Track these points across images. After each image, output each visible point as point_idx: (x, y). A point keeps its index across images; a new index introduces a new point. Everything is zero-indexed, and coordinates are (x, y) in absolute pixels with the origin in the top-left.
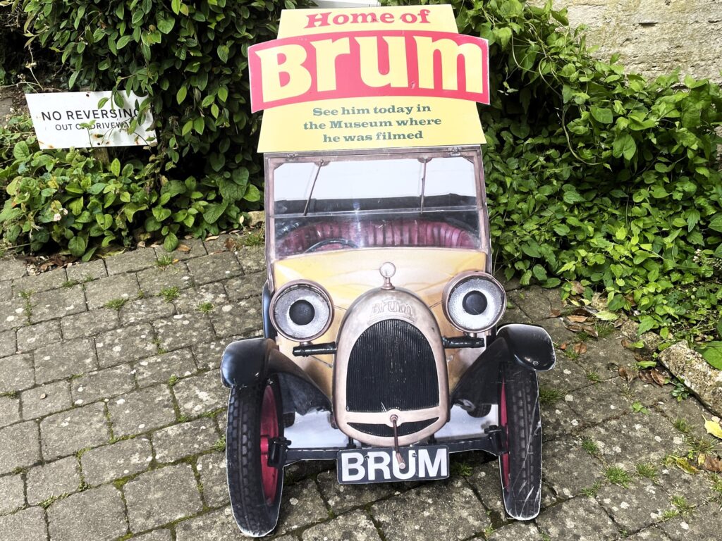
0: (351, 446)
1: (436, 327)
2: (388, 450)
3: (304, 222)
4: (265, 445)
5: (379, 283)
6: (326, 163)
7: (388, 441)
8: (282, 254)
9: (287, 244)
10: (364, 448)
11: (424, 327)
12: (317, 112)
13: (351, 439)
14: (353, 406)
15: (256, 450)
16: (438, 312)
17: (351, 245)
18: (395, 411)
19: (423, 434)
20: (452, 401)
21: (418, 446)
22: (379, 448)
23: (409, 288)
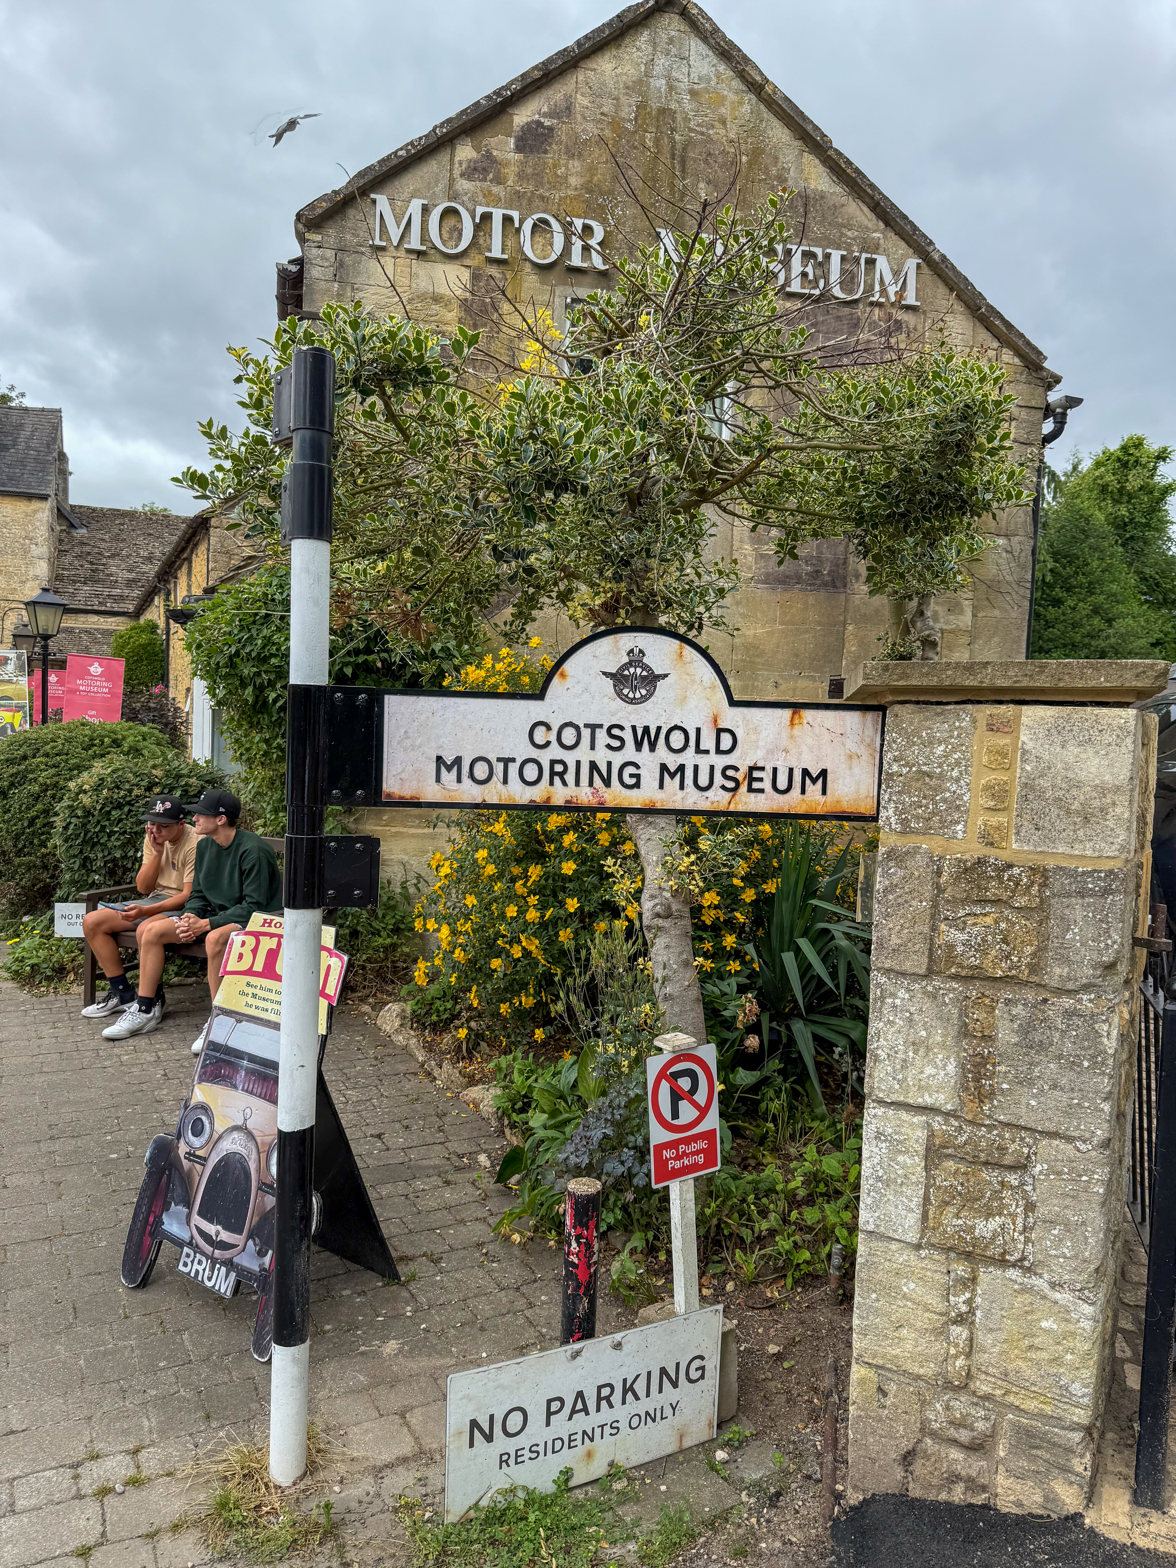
0: (190, 1244)
1: (259, 1170)
2: (207, 1257)
3: (219, 1060)
4: (151, 1219)
5: (240, 1123)
6: (241, 1021)
7: (208, 1249)
8: (201, 1080)
9: (205, 1073)
10: (197, 1249)
11: (253, 1166)
12: (248, 984)
13: (192, 1237)
14: (200, 1214)
15: (146, 1219)
16: (263, 1156)
17: (235, 1087)
18: (219, 1228)
19: (227, 1254)
20: (250, 1236)
21: (223, 1263)
22: (203, 1253)
23: (254, 1132)
